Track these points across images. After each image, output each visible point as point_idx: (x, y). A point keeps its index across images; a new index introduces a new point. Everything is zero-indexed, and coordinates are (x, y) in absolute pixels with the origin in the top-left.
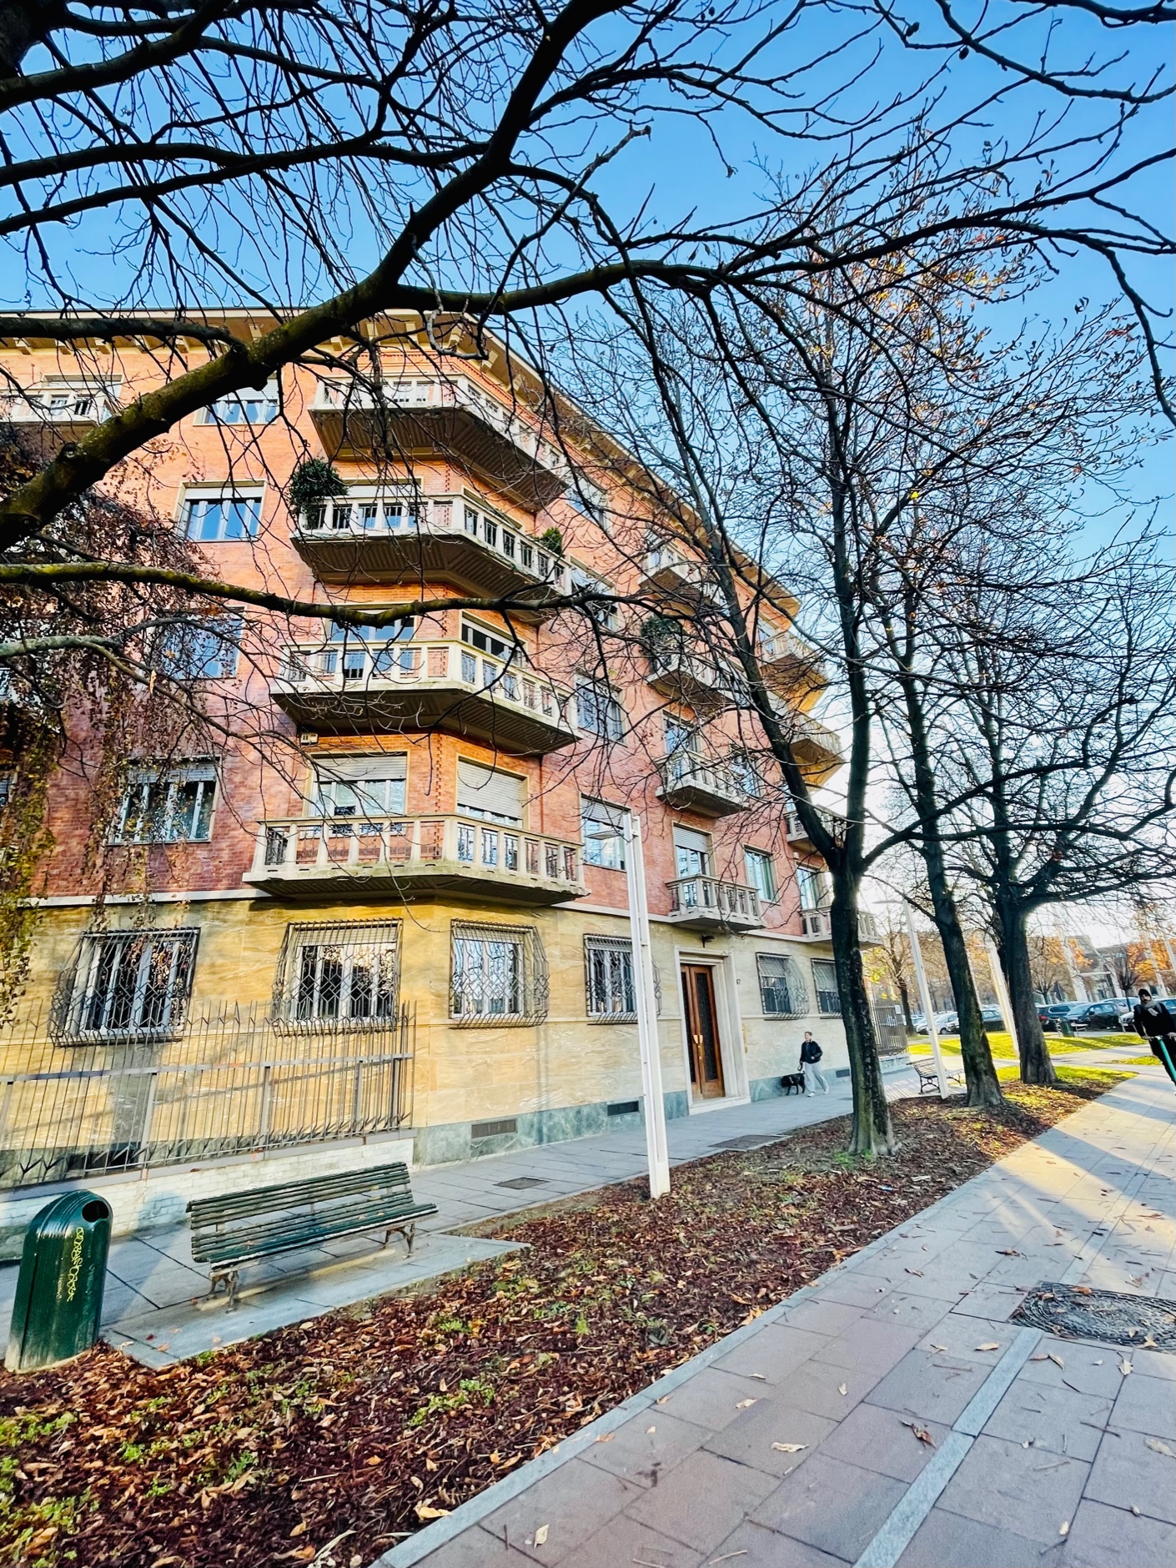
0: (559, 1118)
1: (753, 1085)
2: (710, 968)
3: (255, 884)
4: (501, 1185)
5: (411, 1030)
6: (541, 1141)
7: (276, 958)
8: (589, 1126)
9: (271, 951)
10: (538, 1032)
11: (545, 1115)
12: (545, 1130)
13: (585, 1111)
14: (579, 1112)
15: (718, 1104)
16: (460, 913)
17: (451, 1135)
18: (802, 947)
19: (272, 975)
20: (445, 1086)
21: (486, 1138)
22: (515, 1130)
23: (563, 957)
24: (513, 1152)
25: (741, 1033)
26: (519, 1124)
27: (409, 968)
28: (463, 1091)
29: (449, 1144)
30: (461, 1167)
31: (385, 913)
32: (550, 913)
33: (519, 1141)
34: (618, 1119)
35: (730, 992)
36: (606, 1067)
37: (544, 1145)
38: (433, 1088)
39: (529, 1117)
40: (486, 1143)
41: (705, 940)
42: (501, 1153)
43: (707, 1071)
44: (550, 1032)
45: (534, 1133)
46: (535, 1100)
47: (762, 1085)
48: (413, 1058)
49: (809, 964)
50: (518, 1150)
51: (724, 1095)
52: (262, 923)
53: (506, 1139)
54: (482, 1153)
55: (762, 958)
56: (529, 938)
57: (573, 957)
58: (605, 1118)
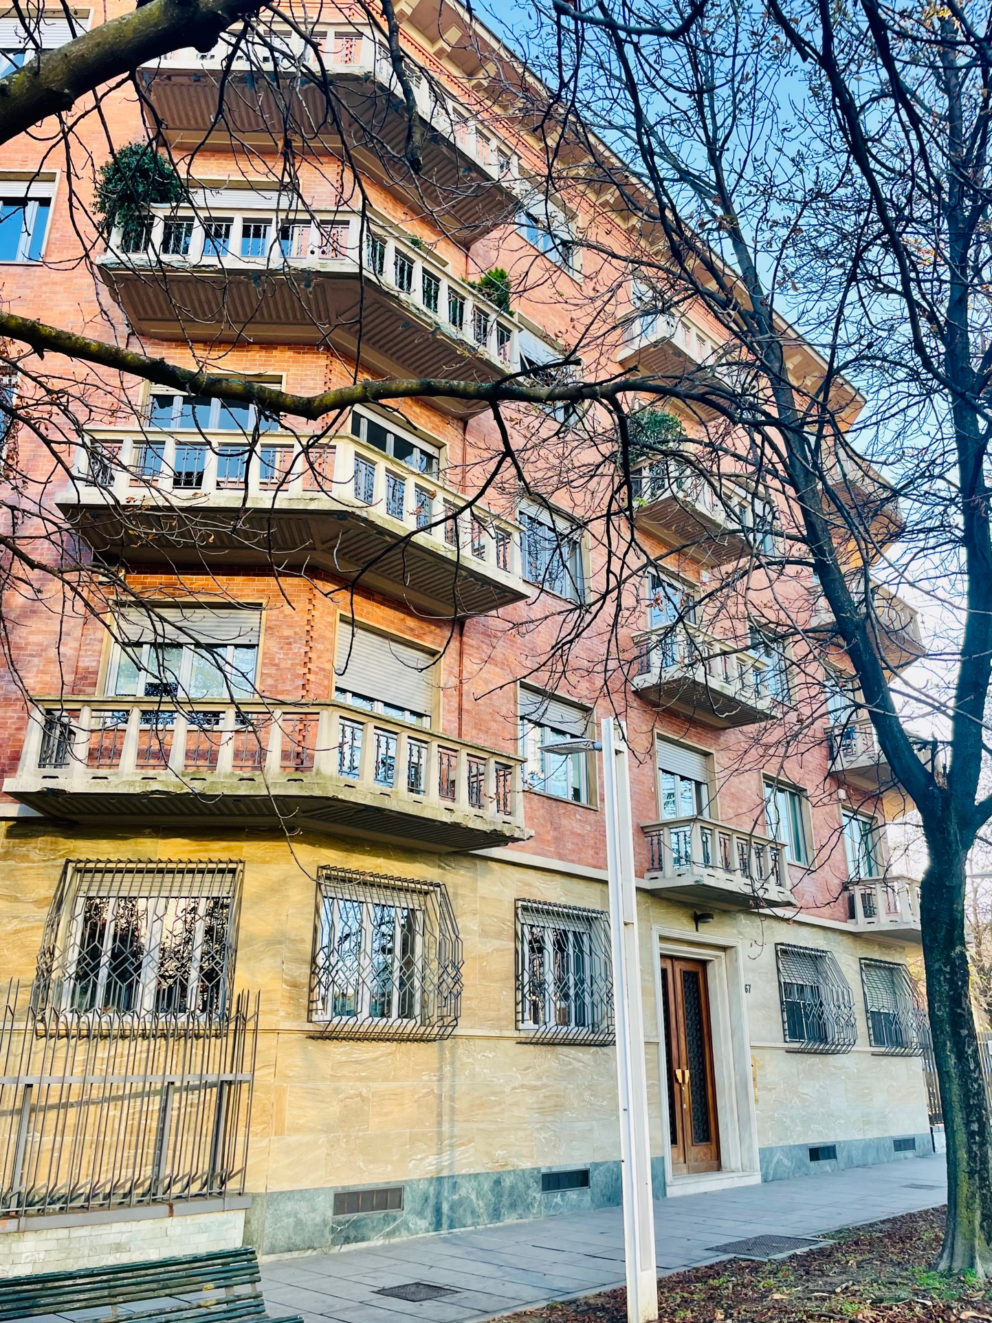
0: (467, 1190)
1: (766, 1154)
2: (704, 963)
3: (20, 797)
4: (382, 1292)
5: (249, 1038)
6: (438, 1225)
7: (44, 913)
8: (513, 1206)
9: (38, 903)
10: (441, 1050)
11: (447, 1186)
12: (445, 1207)
13: (507, 1182)
14: (498, 1182)
15: (711, 1183)
16: (332, 857)
17: (302, 1208)
18: (846, 941)
19: (37, 939)
20: (298, 1129)
21: (355, 1216)
22: (399, 1205)
23: (484, 933)
24: (395, 1240)
25: (750, 1070)
26: (407, 1196)
27: (251, 940)
28: (323, 1139)
29: (299, 1223)
30: (317, 1260)
31: (218, 851)
32: (466, 863)
33: (405, 1223)
34: (557, 1197)
35: (735, 1003)
36: (542, 1111)
37: (444, 1232)
38: (279, 1132)
39: (423, 1186)
40: (355, 1224)
41: (699, 919)
42: (377, 1242)
43: (695, 1129)
44: (460, 1051)
45: (429, 1212)
46: (432, 1159)
47: (778, 1156)
48: (251, 1083)
49: (856, 967)
50: (401, 1238)
51: (719, 1168)
52: (25, 858)
53: (386, 1220)
54: (347, 1240)
55: (785, 952)
56: (433, 902)
57: (499, 935)
58: (537, 1194)
